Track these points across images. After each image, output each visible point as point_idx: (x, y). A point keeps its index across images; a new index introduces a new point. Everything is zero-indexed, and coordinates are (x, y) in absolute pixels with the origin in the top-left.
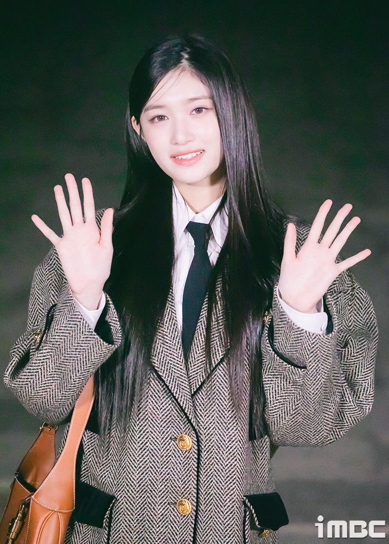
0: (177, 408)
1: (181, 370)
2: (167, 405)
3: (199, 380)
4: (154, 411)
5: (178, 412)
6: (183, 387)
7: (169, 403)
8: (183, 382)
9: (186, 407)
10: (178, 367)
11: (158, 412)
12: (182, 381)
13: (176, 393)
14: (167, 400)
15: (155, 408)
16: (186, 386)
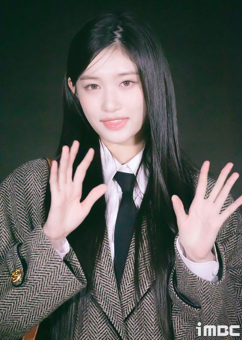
0: (111, 332)
1: (115, 299)
2: (104, 329)
3: (129, 308)
4: (93, 335)
5: (112, 335)
6: (117, 314)
7: (106, 327)
8: (117, 310)
9: (120, 332)
10: (113, 297)
11: (96, 336)
12: (117, 308)
13: (112, 319)
14: (104, 325)
15: (93, 332)
16: (120, 313)
